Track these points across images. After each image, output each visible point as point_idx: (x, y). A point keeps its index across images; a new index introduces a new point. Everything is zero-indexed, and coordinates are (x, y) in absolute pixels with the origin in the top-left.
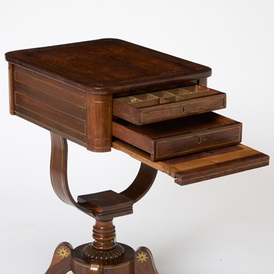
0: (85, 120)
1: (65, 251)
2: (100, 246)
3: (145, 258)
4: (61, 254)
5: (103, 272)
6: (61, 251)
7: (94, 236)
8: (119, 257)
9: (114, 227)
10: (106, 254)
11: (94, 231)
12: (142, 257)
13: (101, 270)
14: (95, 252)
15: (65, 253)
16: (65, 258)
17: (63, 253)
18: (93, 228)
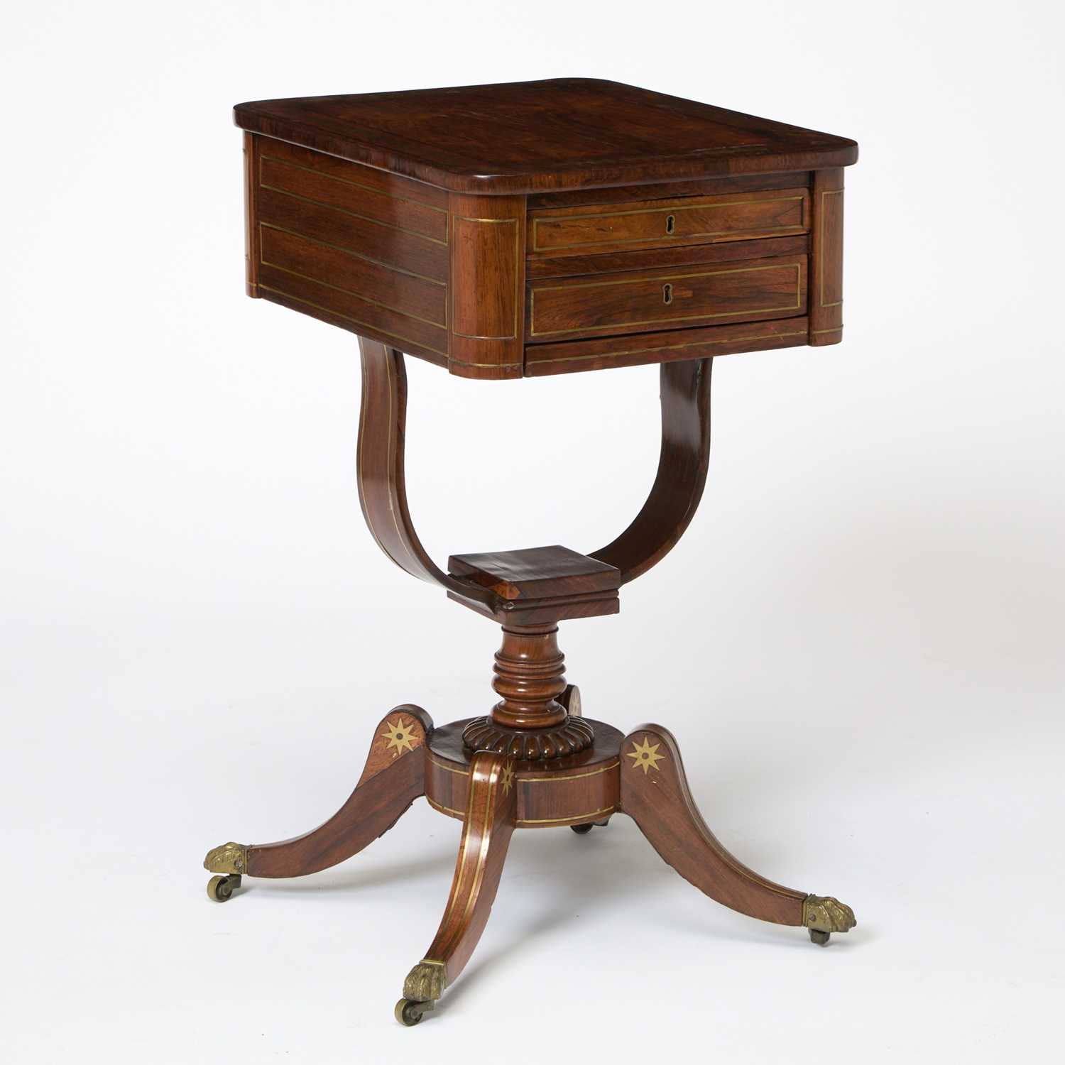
0: (446, 280)
1: (405, 732)
2: (516, 714)
3: (654, 757)
4: (395, 741)
5: (514, 789)
6: (395, 731)
7: (498, 684)
8: (573, 751)
9: (562, 657)
10: (533, 740)
11: (496, 669)
12: (646, 756)
13: (507, 784)
14: (497, 734)
15: (405, 739)
16: (407, 755)
17: (400, 736)
18: (494, 662)
